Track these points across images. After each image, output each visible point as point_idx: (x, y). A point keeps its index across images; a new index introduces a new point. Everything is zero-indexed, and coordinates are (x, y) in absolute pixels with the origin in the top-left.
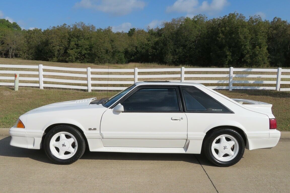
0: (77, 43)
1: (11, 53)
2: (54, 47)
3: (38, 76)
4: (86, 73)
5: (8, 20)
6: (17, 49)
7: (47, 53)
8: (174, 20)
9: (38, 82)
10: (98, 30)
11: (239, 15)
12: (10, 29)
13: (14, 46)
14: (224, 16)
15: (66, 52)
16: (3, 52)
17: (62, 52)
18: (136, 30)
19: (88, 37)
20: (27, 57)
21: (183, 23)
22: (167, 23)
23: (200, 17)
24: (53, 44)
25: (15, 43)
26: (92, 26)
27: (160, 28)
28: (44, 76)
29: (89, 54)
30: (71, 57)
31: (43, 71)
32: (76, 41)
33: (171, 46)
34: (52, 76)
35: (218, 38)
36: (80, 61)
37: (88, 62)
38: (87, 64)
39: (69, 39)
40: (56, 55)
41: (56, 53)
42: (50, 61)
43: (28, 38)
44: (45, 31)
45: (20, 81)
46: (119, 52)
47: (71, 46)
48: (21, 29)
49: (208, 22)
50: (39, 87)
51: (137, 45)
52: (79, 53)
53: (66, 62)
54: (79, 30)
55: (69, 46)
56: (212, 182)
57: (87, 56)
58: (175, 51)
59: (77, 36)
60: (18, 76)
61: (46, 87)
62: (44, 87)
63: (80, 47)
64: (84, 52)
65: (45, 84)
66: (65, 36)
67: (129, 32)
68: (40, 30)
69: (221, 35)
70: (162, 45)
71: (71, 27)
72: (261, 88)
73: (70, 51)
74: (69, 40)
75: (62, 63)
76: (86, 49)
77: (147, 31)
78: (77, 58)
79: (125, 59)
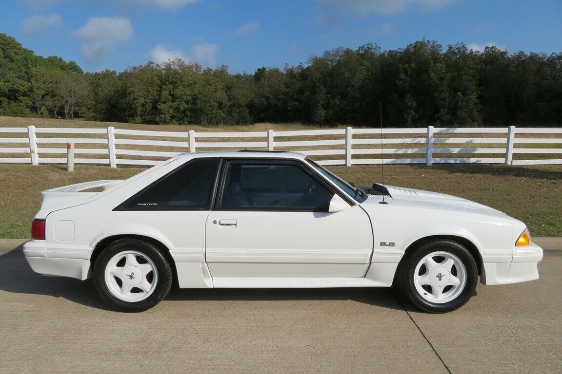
0: (172, 93)
1: (68, 111)
2: (135, 99)
3: (106, 146)
4: (187, 140)
5: (61, 58)
6: (77, 104)
7: (125, 110)
8: (327, 53)
9: (107, 157)
10: (205, 71)
11: (431, 43)
12: (64, 72)
13: (72, 100)
14: (409, 45)
15: (154, 107)
16: (55, 110)
17: (149, 107)
18: (266, 70)
19: (191, 82)
20: (93, 116)
21: (342, 58)
22: (316, 59)
23: (369, 48)
24: (134, 95)
25: (73, 94)
26: (196, 64)
27: (305, 66)
29: (191, 110)
30: (163, 116)
31: (116, 138)
32: (171, 90)
33: (322, 95)
34: (132, 145)
35: (397, 81)
36: (177, 121)
37: (190, 123)
38: (189, 127)
39: (159, 86)
40: (139, 113)
41: (139, 109)
42: (130, 122)
43: (95, 85)
44: (121, 75)
45: (77, 156)
46: (240, 106)
47: (163, 99)
48: (82, 72)
49: (382, 55)
50: (109, 165)
51: (267, 95)
52: (177, 108)
53: (157, 123)
54: (176, 72)
55: (160, 98)
56: (431, 345)
57: (188, 113)
58: (329, 103)
59: (172, 81)
60: (72, 146)
61: (121, 165)
62: (117, 165)
63: (178, 99)
64: (183, 106)
65: (119, 159)
66: (153, 81)
67: (256, 73)
68: (114, 73)
69: (402, 76)
70: (308, 93)
71: (163, 67)
72: (473, 160)
73: (161, 106)
74: (159, 89)
75: (150, 125)
76: (187, 102)
77: (285, 73)
78: (172, 117)
79: (250, 117)
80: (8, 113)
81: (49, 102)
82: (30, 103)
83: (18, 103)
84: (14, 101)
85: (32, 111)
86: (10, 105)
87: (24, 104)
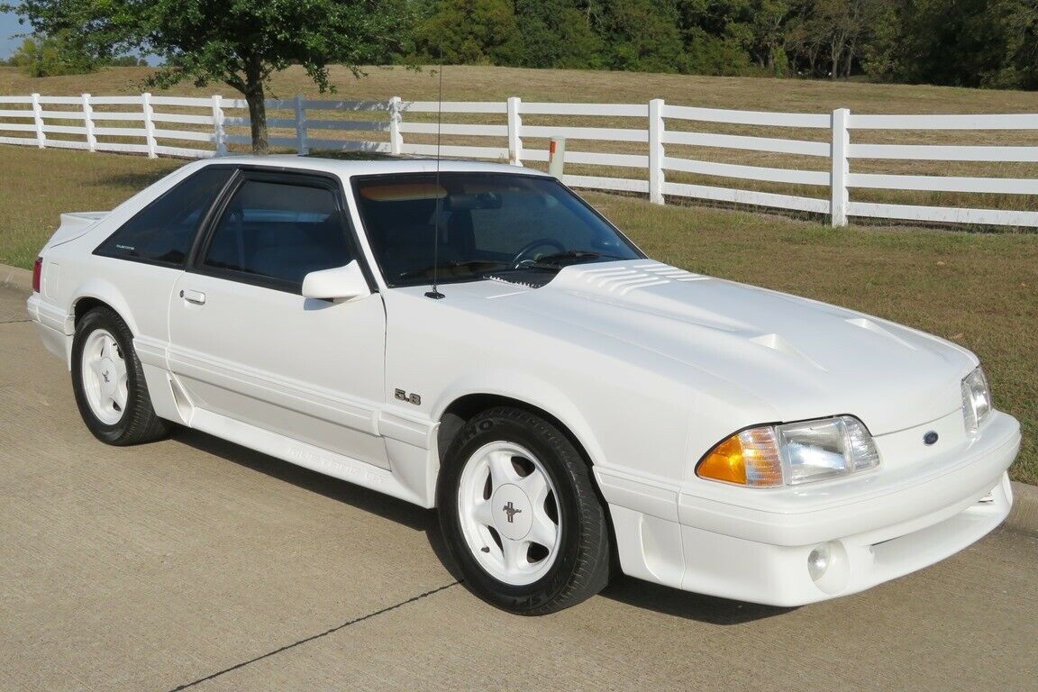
1: (838, 55)
3: (643, 148)
4: (825, 134)
6: (863, 37)
9: (643, 174)
28: (671, 150)
31: (667, 128)
50: (646, 196)
60: (560, 147)
61: (675, 197)
62: (667, 198)
80: (701, 65)
81: (796, 35)
82: (750, 37)
83: (723, 39)
84: (718, 35)
85: (754, 60)
86: (708, 44)
87: (737, 41)
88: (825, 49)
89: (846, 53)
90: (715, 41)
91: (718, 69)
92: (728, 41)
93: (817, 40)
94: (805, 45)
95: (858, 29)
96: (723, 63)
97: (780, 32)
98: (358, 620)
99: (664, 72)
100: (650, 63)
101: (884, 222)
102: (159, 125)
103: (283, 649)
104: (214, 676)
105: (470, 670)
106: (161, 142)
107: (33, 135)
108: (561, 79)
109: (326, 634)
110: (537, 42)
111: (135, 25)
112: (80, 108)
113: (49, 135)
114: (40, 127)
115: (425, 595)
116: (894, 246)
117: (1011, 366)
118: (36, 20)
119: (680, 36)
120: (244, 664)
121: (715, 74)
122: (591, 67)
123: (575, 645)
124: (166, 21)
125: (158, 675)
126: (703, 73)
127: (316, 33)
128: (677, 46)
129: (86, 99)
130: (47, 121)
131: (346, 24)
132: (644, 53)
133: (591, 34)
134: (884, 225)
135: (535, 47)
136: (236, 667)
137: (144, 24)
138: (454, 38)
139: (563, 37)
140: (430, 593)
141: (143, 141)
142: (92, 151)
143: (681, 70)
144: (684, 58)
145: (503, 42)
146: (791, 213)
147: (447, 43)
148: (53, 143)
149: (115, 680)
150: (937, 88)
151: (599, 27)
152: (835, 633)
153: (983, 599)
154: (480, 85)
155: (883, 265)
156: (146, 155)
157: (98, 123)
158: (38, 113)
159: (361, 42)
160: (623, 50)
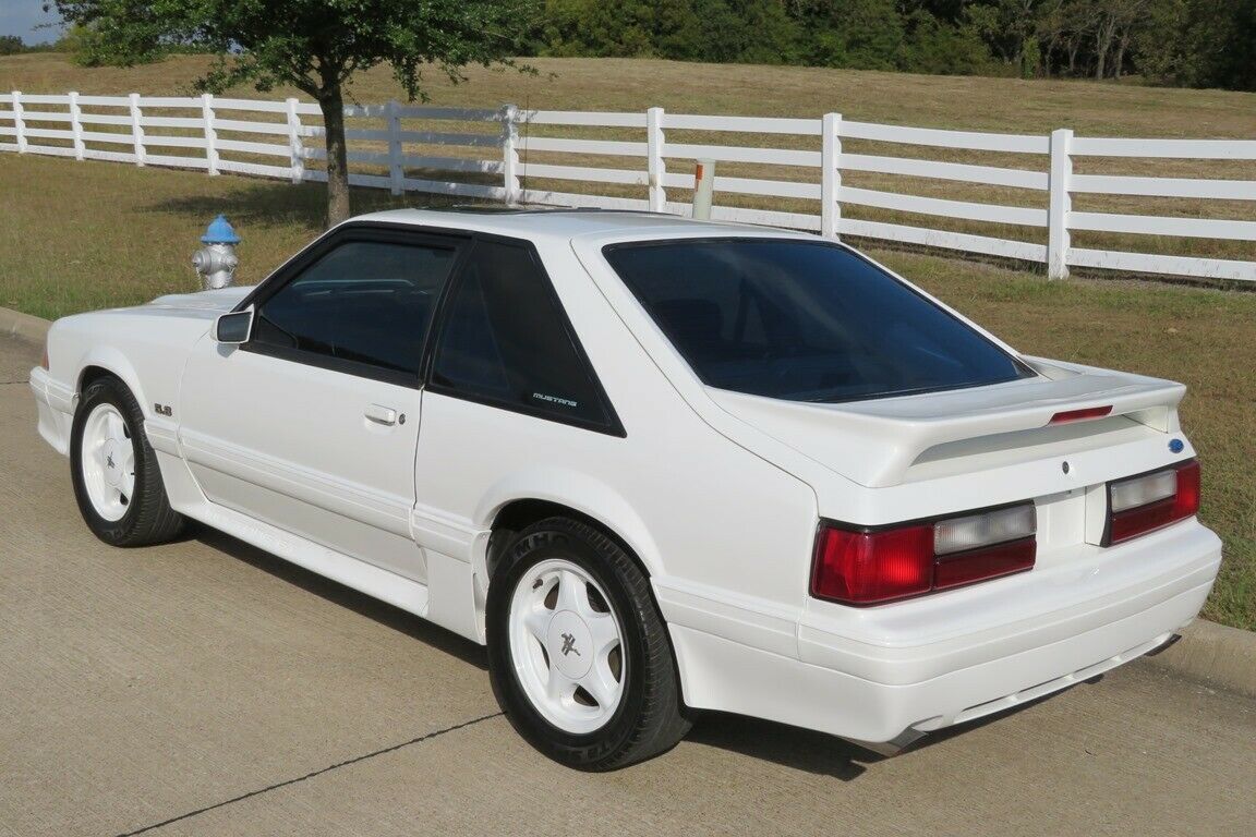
60: (707, 171)
80: (927, 59)
81: (1052, 22)
82: (993, 26)
83: (958, 27)
84: (951, 21)
85: (996, 53)
86: (937, 33)
87: (975, 30)
88: (1088, 40)
89: (1115, 46)
90: (945, 29)
91: (950, 65)
92: (964, 29)
93: (1079, 29)
94: (1063, 35)
95: (1133, 14)
96: (955, 58)
97: (1030, 18)
98: (346, 763)
99: (878, 69)
100: (860, 57)
101: (1111, 274)
102: (222, 134)
103: (250, 794)
104: (162, 824)
105: (465, 827)
106: (224, 155)
107: (70, 143)
108: (739, 79)
109: (305, 778)
110: (717, 29)
111: (181, 15)
112: (126, 111)
113: (89, 144)
114: (78, 134)
115: (432, 735)
116: (1121, 306)
117: (1226, 467)
118: (64, 7)
119: (900, 23)
120: (200, 812)
121: (944, 73)
122: (785, 61)
123: (597, 801)
124: (220, 11)
125: (98, 821)
126: (929, 71)
127: (403, 28)
128: (898, 34)
129: (135, 101)
130: (87, 127)
131: (442, 16)
132: (854, 44)
133: (788, 19)
134: (1111, 278)
135: (715, 35)
136: (190, 815)
137: (192, 14)
138: (612, 23)
139: (750, 23)
140: (439, 733)
141: (202, 153)
142: (141, 165)
143: (902, 66)
144: (905, 50)
145: (676, 28)
146: (997, 261)
147: (603, 30)
148: (93, 154)
149: (47, 825)
150: (1229, 93)
151: (796, 9)
152: (918, 797)
153: (1115, 760)
154: (635, 84)
155: (1098, 331)
156: (204, 171)
157: (148, 130)
158: (76, 116)
159: (460, 39)
160: (826, 39)
